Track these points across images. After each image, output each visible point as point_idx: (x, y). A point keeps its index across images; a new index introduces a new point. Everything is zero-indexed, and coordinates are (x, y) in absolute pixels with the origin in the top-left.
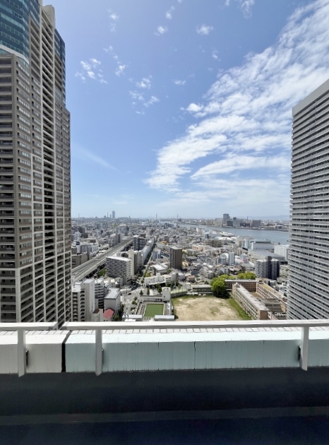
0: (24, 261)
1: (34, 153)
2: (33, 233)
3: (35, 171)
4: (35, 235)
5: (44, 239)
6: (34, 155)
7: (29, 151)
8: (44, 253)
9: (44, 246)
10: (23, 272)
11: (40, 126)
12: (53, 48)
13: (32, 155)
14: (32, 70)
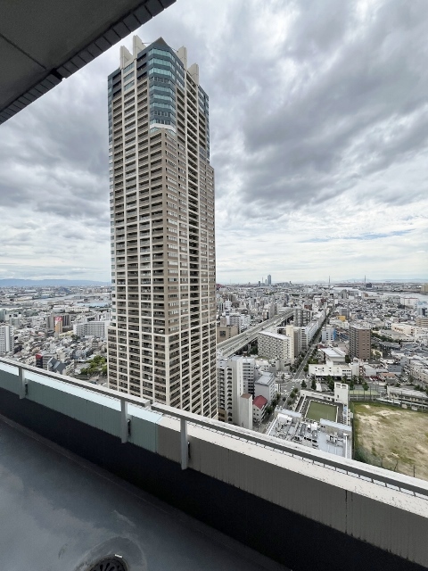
0: (172, 328)
3: (181, 237)
4: (182, 302)
5: (190, 307)
6: (181, 222)
7: (176, 218)
8: (190, 322)
9: (189, 315)
10: (171, 339)
11: (186, 191)
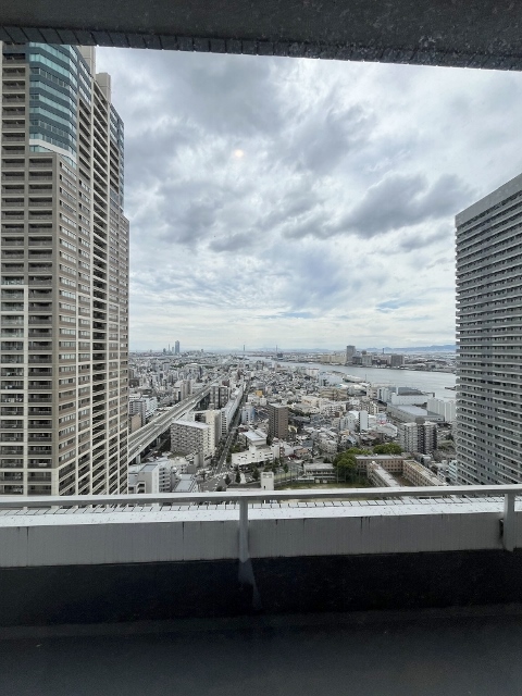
0: (65, 455)
1: (80, 291)
2: (78, 410)
3: (80, 317)
4: (80, 413)
5: (92, 416)
6: (81, 294)
7: (74, 289)
8: (92, 438)
9: (91, 428)
10: (62, 473)
11: (89, 250)
12: (109, 133)
13: (78, 294)
14: (80, 171)
